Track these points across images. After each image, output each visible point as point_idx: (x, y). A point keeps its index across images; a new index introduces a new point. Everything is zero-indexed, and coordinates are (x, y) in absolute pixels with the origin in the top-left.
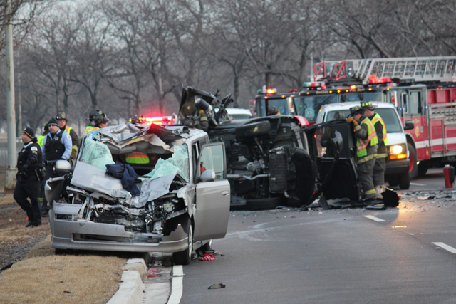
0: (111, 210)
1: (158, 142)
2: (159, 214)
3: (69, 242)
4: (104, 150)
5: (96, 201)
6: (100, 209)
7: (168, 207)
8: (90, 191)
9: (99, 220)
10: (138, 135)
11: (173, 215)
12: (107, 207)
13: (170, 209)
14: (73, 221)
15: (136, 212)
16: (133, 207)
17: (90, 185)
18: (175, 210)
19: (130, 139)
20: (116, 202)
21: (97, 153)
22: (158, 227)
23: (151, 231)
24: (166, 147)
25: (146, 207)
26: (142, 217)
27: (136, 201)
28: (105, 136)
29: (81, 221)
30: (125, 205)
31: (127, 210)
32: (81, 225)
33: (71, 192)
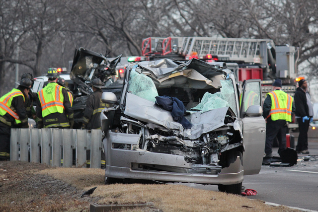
0: (166, 141)
1: (199, 77)
2: (214, 146)
3: (128, 171)
4: (149, 83)
5: (152, 132)
6: (155, 140)
7: (222, 140)
8: (145, 122)
9: (155, 150)
10: (178, 70)
11: (228, 148)
12: (161, 138)
13: (224, 142)
14: (131, 151)
15: (190, 144)
16: (187, 139)
17: (144, 116)
18: (230, 143)
19: (170, 73)
20: (170, 133)
21: (143, 86)
22: (215, 158)
23: (208, 162)
24: (208, 82)
25: (201, 139)
26: (197, 149)
27: (188, 133)
28: (146, 70)
29: (139, 150)
30: (180, 136)
31: (181, 142)
32: (140, 154)
33: (125, 122)
